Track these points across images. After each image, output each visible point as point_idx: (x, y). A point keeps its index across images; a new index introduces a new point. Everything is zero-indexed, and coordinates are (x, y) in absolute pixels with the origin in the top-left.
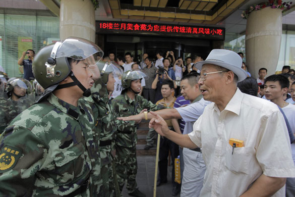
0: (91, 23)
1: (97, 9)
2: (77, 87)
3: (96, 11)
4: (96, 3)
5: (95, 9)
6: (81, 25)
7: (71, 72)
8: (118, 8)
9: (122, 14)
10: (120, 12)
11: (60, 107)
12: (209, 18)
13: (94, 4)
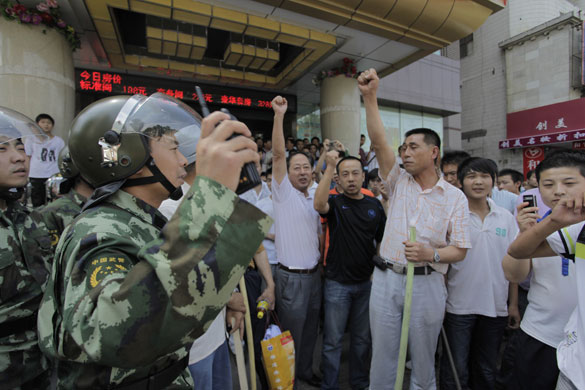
0: (65, 76)
1: (77, 50)
2: (159, 185)
3: (74, 54)
4: (73, 40)
5: (74, 50)
6: (43, 78)
7: (151, 159)
8: (119, 52)
9: (127, 61)
10: (124, 58)
11: (140, 212)
12: (271, 80)
13: (70, 41)
